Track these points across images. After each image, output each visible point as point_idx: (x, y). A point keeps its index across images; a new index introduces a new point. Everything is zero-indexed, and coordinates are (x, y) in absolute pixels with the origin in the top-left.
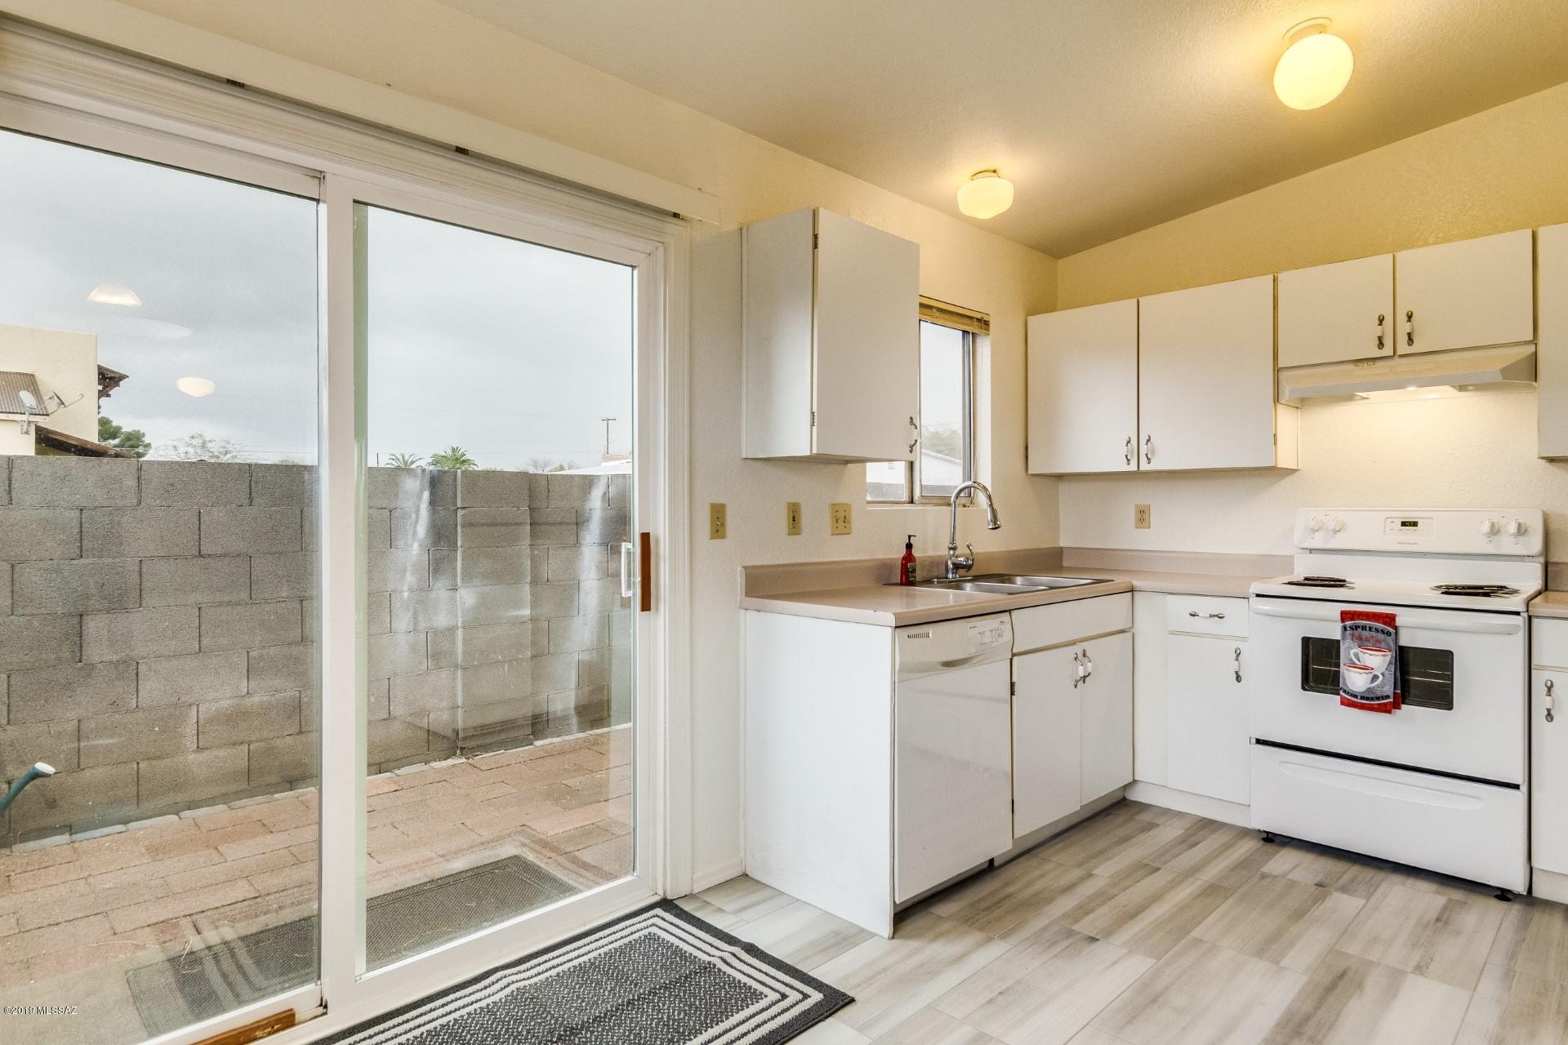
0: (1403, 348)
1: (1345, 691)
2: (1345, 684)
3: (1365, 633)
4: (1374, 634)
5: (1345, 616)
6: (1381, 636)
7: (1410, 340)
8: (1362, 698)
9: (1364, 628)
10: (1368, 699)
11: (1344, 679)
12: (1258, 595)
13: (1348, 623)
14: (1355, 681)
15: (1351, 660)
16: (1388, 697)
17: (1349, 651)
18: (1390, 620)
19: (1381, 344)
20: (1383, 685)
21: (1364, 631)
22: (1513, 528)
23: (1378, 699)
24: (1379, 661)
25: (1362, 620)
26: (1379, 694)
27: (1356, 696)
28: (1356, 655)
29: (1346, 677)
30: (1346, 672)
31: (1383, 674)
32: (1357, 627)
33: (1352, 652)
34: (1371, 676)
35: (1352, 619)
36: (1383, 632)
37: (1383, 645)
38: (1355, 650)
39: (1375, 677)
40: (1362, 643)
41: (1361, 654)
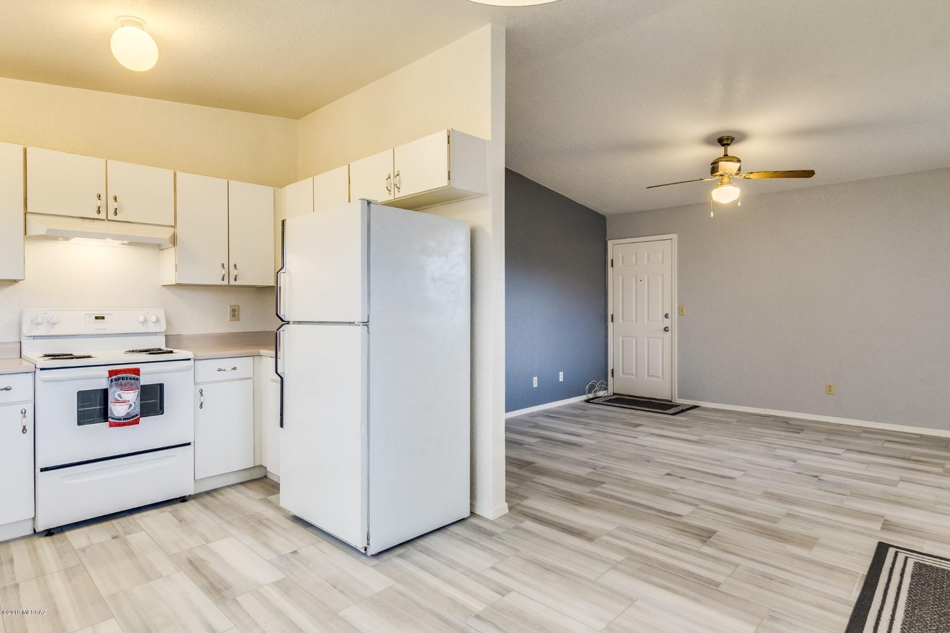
0: (111, 216)
1: (112, 418)
2: (112, 414)
3: (124, 382)
4: (129, 381)
5: (111, 373)
6: (133, 381)
7: (116, 213)
8: (124, 419)
9: (123, 379)
10: (127, 419)
11: (111, 411)
12: (41, 369)
13: (114, 377)
14: (118, 410)
15: (116, 399)
16: (137, 415)
17: (114, 393)
18: (137, 372)
19: (99, 212)
20: (135, 409)
21: (123, 381)
22: (154, 319)
23: (133, 417)
24: (132, 396)
25: (122, 374)
26: (133, 415)
27: (120, 419)
28: (120, 396)
29: (113, 410)
30: (112, 406)
31: (134, 403)
32: (119, 379)
33: (116, 394)
34: (128, 405)
35: (116, 374)
36: (134, 379)
37: (134, 386)
38: (119, 392)
39: (131, 405)
40: (123, 387)
41: (122, 394)
